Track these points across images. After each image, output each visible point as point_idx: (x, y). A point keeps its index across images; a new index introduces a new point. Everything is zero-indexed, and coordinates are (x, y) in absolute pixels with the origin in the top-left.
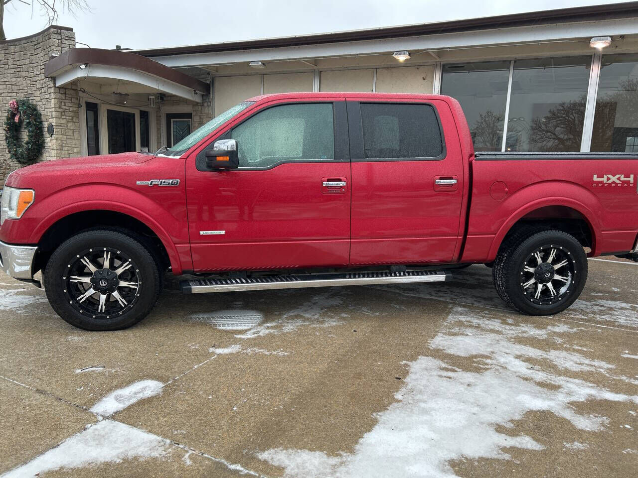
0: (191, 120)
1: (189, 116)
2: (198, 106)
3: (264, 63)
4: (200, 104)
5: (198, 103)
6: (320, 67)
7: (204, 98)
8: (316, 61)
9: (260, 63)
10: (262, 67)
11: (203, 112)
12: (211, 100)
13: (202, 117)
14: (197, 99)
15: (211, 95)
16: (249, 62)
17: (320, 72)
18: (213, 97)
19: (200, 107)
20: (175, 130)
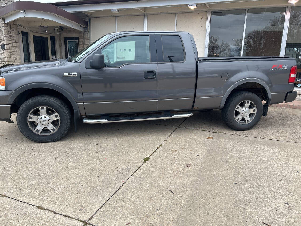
0: (78, 41)
1: (77, 39)
2: (82, 33)
3: (118, 10)
4: (82, 32)
5: (81, 32)
6: (147, 13)
7: (85, 29)
8: (145, 9)
9: (116, 10)
10: (118, 12)
11: (85, 37)
12: (89, 30)
13: (84, 39)
14: (81, 30)
15: (89, 27)
16: (111, 10)
17: (147, 15)
18: (89, 28)
19: (83, 34)
20: (69, 46)
